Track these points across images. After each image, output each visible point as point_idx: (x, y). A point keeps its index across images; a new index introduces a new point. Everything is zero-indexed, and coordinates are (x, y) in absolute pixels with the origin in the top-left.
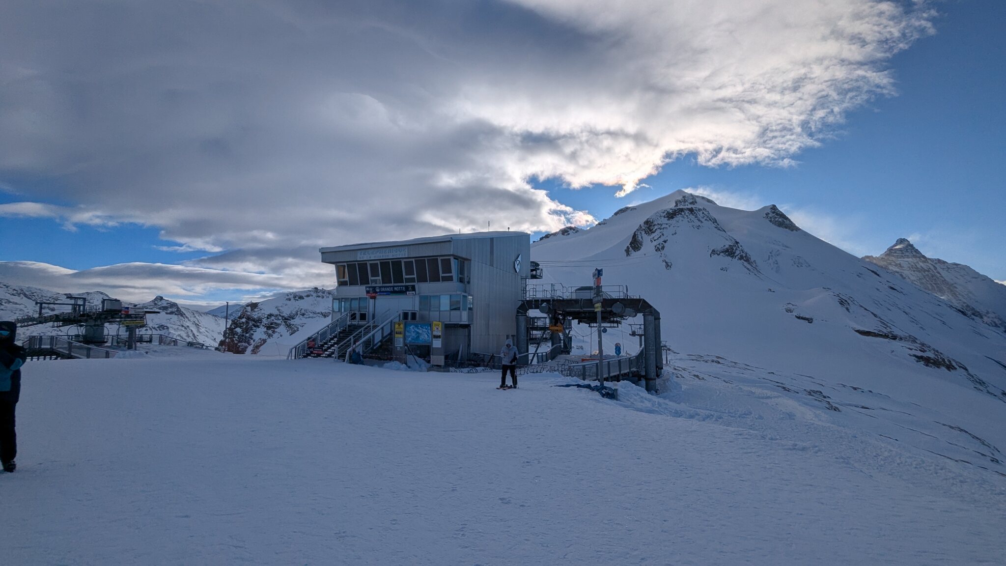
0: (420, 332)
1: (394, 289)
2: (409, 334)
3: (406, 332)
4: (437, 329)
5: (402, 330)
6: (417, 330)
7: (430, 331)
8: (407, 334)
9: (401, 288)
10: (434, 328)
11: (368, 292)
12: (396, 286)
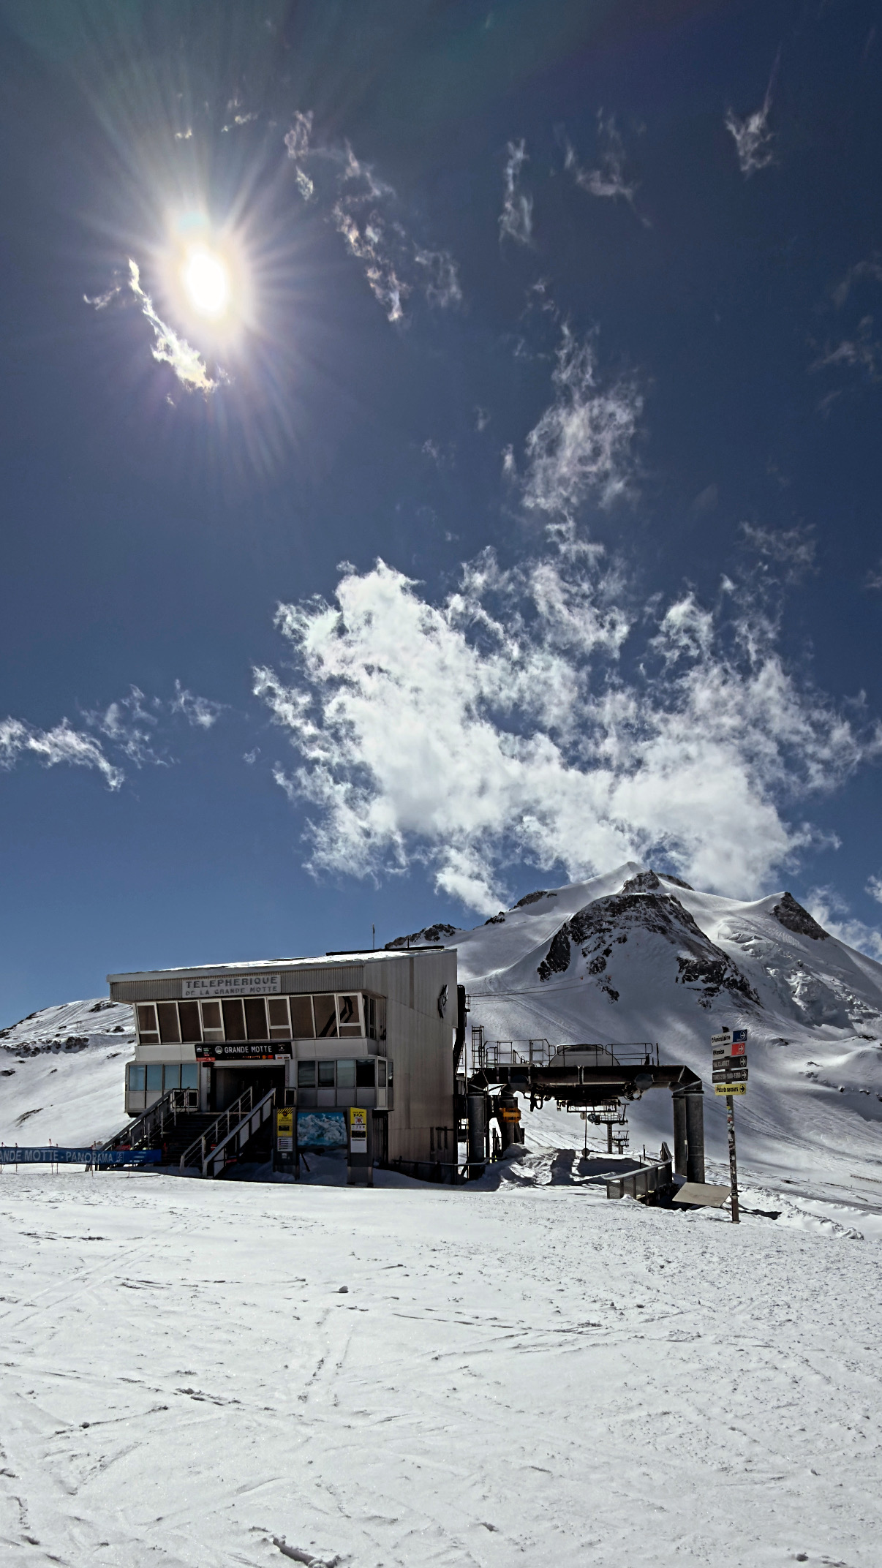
0: (326, 1126)
1: (250, 1049)
2: (304, 1130)
3: (299, 1126)
4: (359, 1120)
5: (290, 1124)
6: (320, 1123)
7: (344, 1125)
8: (300, 1129)
9: (264, 1048)
10: (353, 1120)
11: (199, 1055)
12: (255, 1045)
